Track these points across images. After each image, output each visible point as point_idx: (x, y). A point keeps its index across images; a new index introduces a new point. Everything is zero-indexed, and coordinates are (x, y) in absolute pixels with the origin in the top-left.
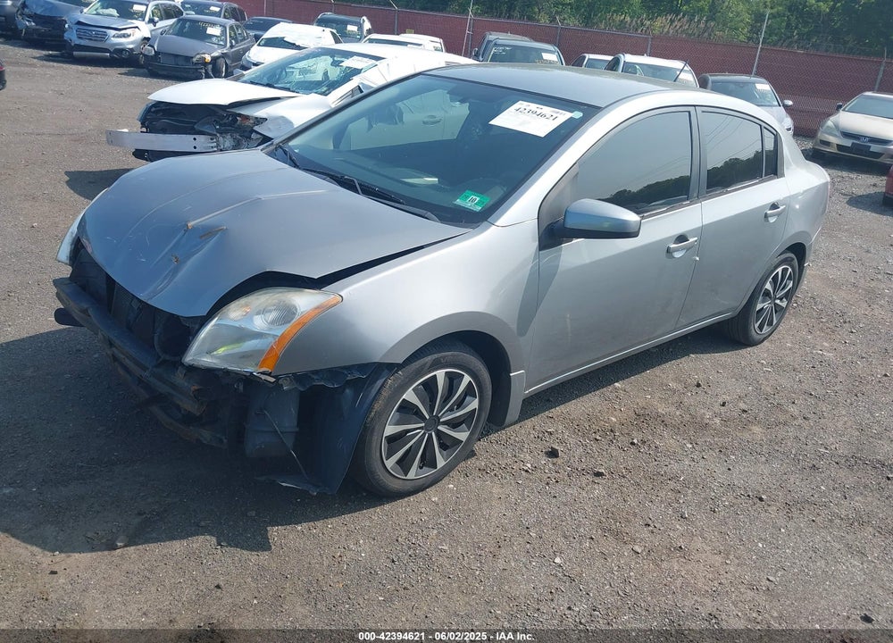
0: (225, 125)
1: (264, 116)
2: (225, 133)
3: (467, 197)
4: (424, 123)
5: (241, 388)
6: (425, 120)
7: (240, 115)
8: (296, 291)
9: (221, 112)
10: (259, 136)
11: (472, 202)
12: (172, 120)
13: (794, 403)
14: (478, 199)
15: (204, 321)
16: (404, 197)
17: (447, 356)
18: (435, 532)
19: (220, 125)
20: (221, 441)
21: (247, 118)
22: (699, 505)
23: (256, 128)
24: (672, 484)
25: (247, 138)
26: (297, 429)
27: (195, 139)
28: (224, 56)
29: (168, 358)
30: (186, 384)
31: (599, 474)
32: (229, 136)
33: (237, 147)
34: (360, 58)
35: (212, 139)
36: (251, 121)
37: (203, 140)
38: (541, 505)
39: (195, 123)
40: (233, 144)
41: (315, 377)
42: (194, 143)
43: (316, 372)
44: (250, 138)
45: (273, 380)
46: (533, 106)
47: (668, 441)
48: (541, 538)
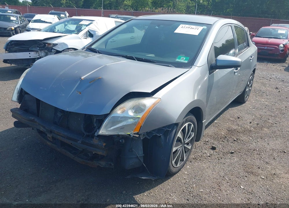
0: (41, 47)
1: (57, 43)
2: (42, 50)
3: (180, 58)
4: (131, 38)
5: (124, 141)
6: (131, 37)
7: (47, 43)
8: (142, 99)
9: (40, 42)
10: (55, 51)
11: (183, 59)
12: (19, 47)
13: (269, 119)
14: (185, 58)
15: (106, 116)
16: (156, 61)
17: (188, 118)
18: (195, 185)
19: (39, 48)
20: (111, 165)
21: (50, 44)
22: (269, 158)
23: (54, 48)
24: (255, 152)
25: (50, 51)
26: (144, 155)
27: (30, 53)
28: (19, 27)
29: (87, 134)
30: (100, 144)
31: (232, 153)
32: (43, 52)
33: (46, 55)
34: (86, 21)
35: (36, 53)
36: (52, 45)
37: (33, 54)
38: (222, 168)
39: (29, 48)
40: (45, 54)
41: (154, 132)
42: (30, 55)
43: (153, 131)
44: (51, 51)
45: (137, 136)
46: (188, 26)
47: (244, 138)
48: (230, 180)
